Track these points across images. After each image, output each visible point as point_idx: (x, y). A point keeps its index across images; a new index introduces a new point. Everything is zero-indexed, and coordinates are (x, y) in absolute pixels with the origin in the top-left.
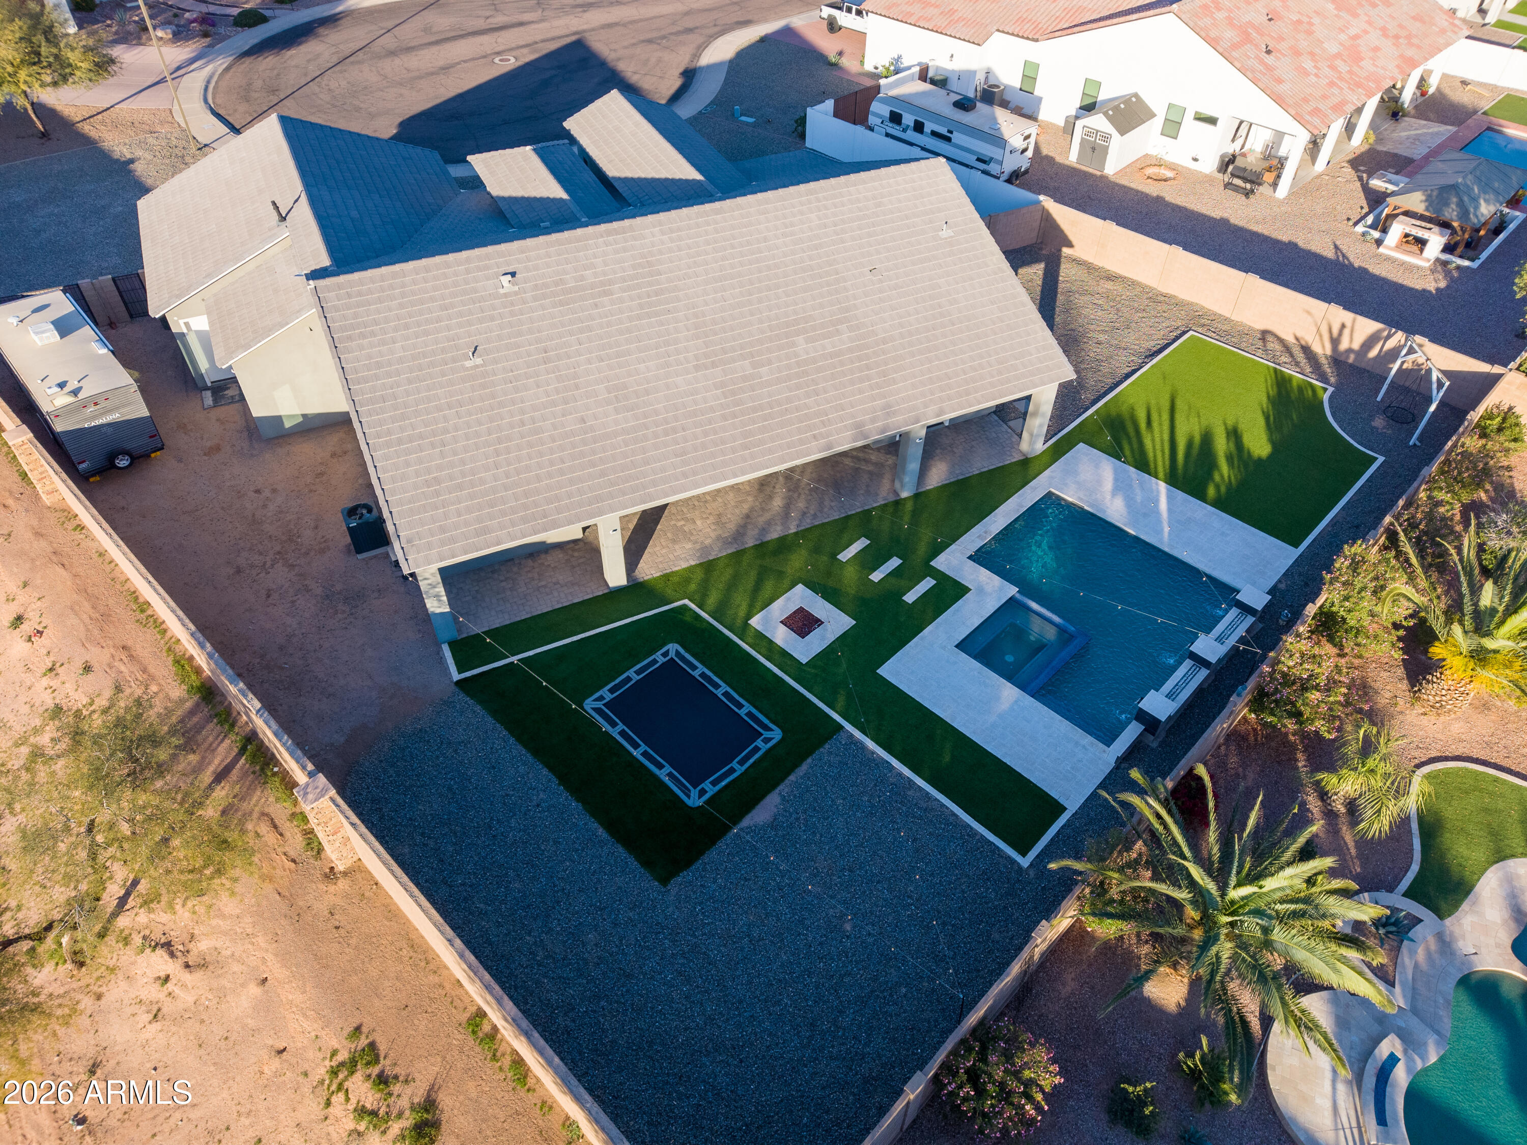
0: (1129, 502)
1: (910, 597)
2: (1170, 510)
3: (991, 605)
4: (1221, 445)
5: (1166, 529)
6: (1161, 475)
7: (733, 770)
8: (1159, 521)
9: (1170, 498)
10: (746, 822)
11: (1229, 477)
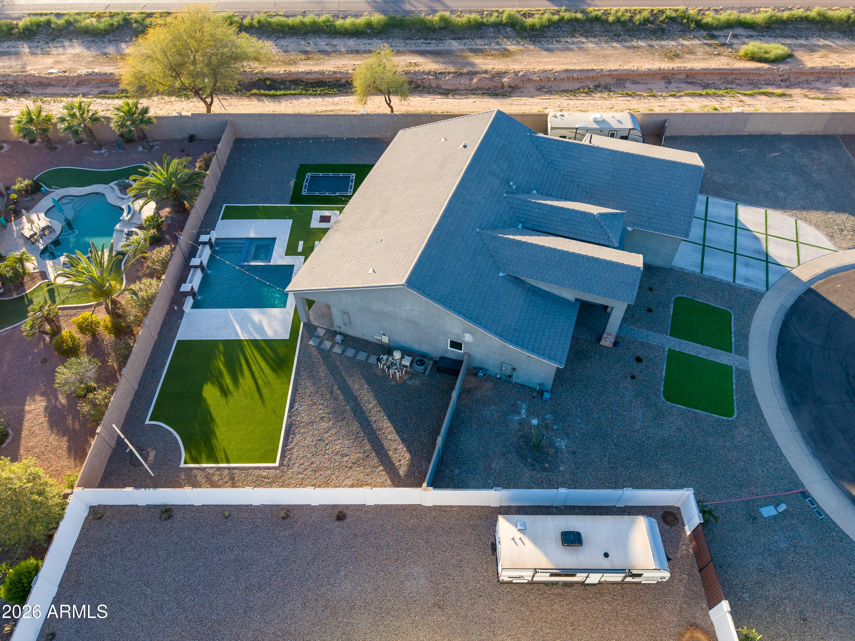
0: (252, 322)
1: (301, 243)
2: (234, 327)
3: (275, 254)
4: (228, 380)
5: (232, 317)
6: (245, 343)
7: (306, 182)
8: (236, 319)
9: (237, 333)
10: (294, 180)
11: (217, 361)
